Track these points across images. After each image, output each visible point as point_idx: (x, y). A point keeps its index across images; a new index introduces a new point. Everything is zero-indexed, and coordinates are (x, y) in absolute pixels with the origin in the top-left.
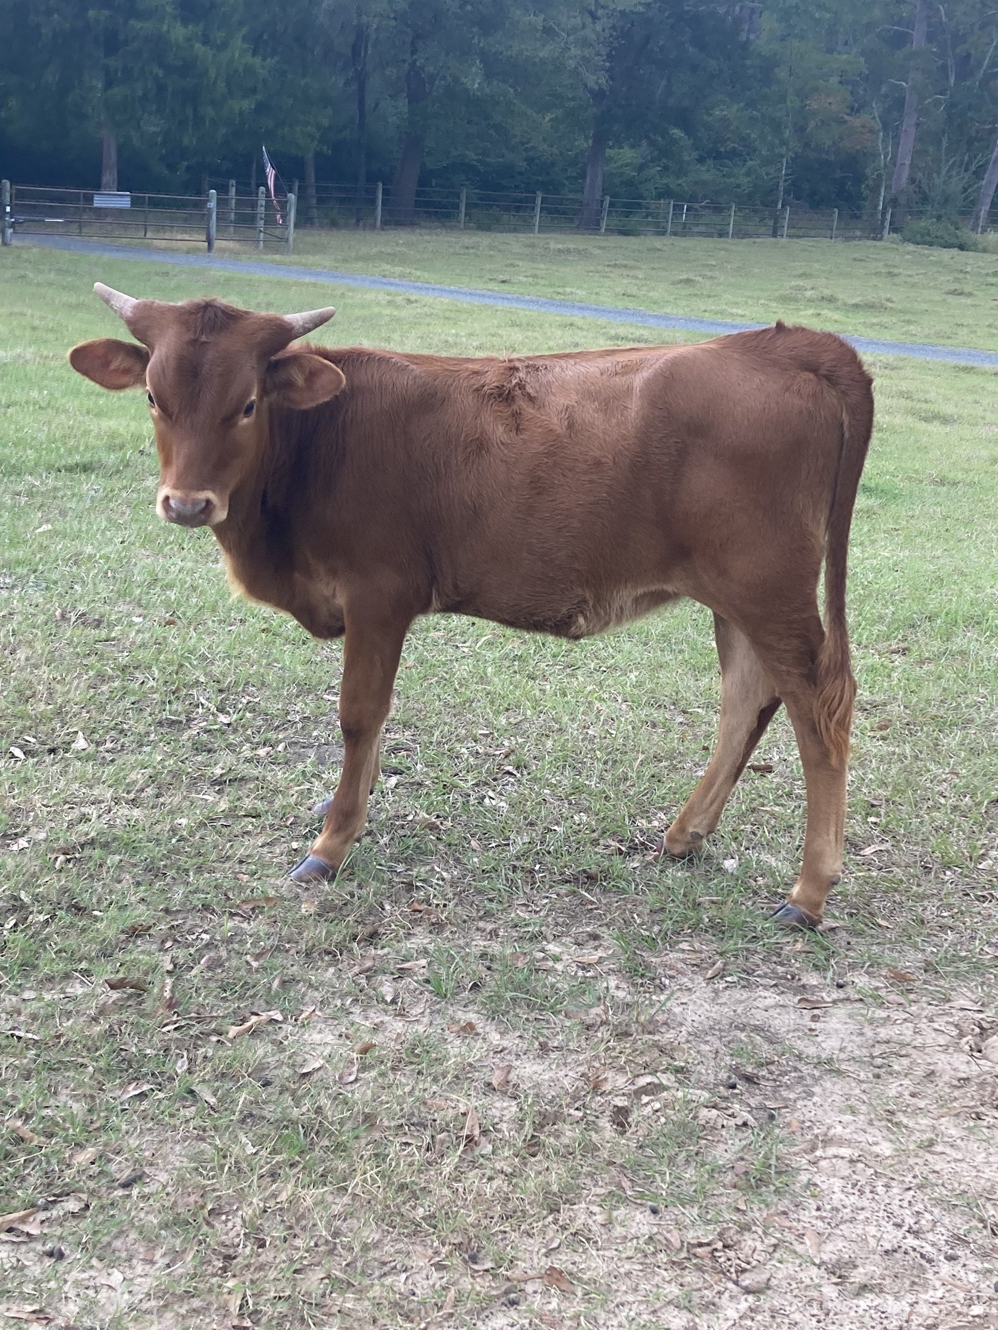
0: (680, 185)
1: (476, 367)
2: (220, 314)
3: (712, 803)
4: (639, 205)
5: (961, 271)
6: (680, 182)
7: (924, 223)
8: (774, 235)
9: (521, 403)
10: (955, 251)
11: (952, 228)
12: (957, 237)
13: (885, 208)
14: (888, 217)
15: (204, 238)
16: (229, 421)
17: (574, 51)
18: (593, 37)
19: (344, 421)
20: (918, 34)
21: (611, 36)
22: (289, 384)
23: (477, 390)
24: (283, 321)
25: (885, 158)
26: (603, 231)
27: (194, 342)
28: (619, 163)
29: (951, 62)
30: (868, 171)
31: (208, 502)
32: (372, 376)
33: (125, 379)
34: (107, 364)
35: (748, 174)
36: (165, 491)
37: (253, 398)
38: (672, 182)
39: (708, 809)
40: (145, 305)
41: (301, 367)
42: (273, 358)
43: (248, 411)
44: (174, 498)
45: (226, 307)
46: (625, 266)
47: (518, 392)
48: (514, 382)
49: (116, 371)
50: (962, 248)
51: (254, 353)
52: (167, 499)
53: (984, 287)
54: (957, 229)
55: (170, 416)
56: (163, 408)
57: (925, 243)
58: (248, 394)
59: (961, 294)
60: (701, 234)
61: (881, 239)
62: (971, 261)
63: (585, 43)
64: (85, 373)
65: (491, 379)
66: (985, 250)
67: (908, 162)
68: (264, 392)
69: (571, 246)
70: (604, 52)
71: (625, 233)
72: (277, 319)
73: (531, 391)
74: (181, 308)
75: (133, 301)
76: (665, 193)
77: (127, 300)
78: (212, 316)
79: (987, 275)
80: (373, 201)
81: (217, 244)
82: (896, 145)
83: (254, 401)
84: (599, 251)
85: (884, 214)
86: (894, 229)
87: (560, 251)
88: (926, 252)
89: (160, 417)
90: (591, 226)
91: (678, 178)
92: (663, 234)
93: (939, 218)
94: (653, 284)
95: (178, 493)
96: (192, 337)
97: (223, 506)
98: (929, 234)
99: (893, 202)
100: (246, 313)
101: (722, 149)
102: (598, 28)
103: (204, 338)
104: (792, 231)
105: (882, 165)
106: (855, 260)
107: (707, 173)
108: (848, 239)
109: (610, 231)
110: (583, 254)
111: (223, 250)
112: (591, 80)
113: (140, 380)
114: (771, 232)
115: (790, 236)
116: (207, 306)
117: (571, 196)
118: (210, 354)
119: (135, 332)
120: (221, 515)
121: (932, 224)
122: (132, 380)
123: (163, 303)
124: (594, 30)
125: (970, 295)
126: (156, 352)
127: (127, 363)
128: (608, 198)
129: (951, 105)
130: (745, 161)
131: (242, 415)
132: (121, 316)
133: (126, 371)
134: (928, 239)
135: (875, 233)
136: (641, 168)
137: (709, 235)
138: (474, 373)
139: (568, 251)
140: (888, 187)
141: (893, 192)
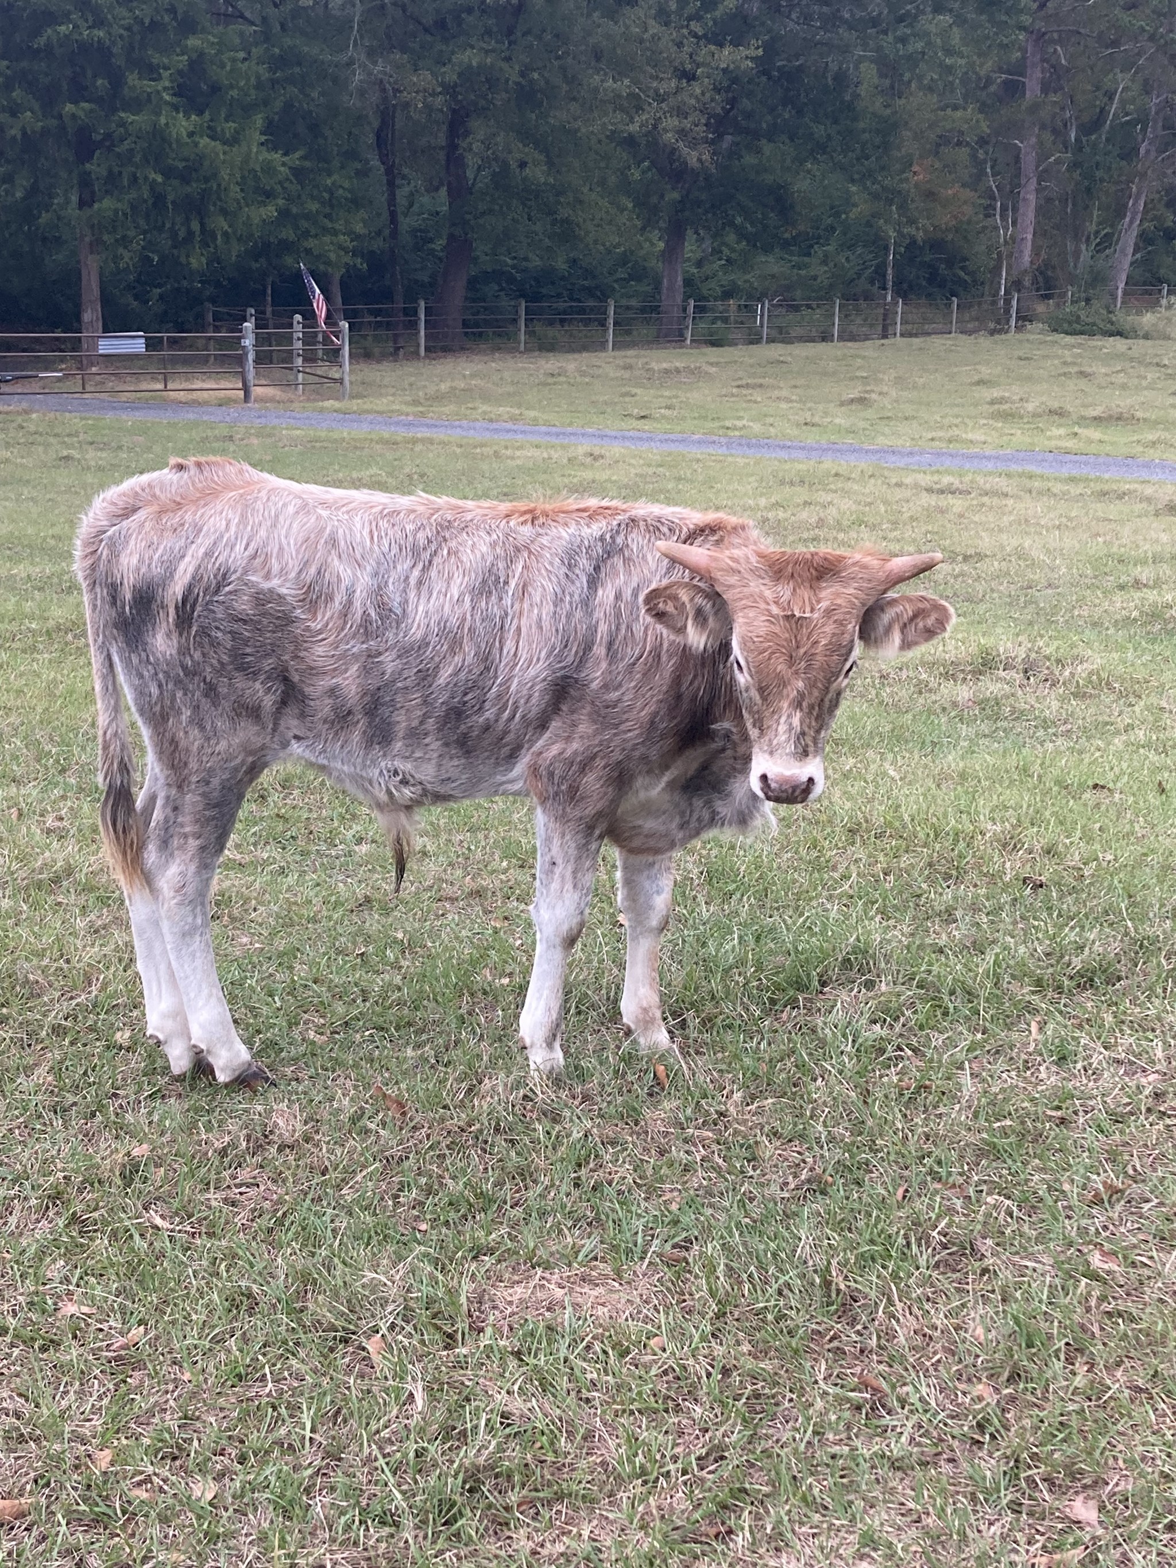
7: (1068, 308)
8: (885, 336)
12: (1112, 323)
13: (1007, 293)
14: (1014, 303)
15: (240, 385)
17: (668, 122)
18: (691, 103)
20: (1032, 82)
21: (713, 100)
25: (1005, 234)
26: (688, 342)
35: (824, 262)
38: (741, 279)
50: (1120, 334)
54: (1109, 312)
57: (1078, 333)
60: (801, 339)
61: (1008, 331)
63: (682, 111)
66: (1146, 337)
67: (1030, 237)
70: (704, 120)
71: (716, 343)
80: (413, 325)
81: (257, 391)
82: (1016, 214)
84: (714, 370)
85: (1008, 302)
86: (1026, 319)
87: (667, 371)
90: (673, 337)
92: (757, 341)
94: (820, 407)
98: (1078, 321)
99: (1016, 285)
102: (697, 90)
104: (909, 328)
105: (1002, 240)
109: (697, 342)
110: (695, 373)
111: (260, 400)
112: (692, 157)
114: (880, 331)
115: (902, 335)
124: (691, 95)
128: (692, 303)
129: (1074, 165)
134: (1078, 327)
135: (999, 328)
137: (812, 340)
139: (678, 371)
140: (1009, 267)
141: (1014, 272)
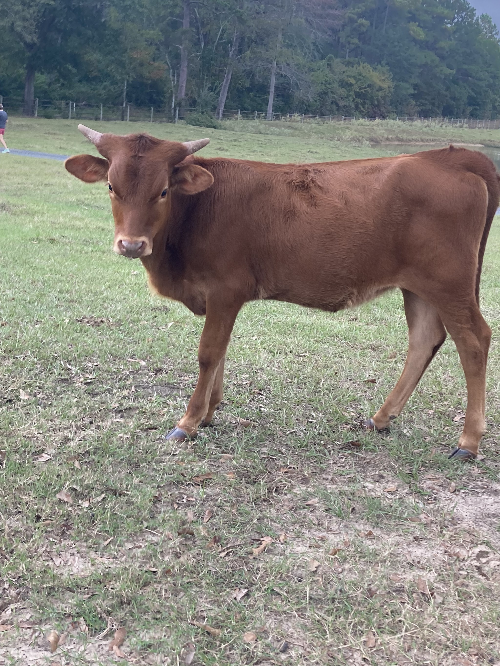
0: (70, 94)
1: (286, 170)
2: (148, 141)
3: (402, 400)
4: (50, 103)
5: (219, 139)
6: (70, 92)
7: (195, 115)
8: (123, 120)
9: (314, 191)
10: (212, 129)
11: (209, 118)
12: (212, 122)
13: (175, 107)
14: (177, 111)
16: (153, 200)
17: (19, 23)
18: (29, 16)
19: (214, 198)
20: (186, 22)
21: (38, 16)
22: (184, 181)
23: (289, 183)
24: (182, 145)
25: (174, 83)
26: (36, 115)
27: (134, 156)
28: (38, 82)
29: (201, 37)
30: (165, 89)
31: (143, 242)
32: (230, 174)
33: (94, 177)
34: (85, 169)
35: (104, 89)
36: (120, 237)
37: (166, 187)
38: (67, 93)
39: (400, 402)
40: (107, 136)
41: (190, 171)
42: (176, 166)
43: (163, 195)
44: (125, 241)
45: (151, 137)
46: (55, 134)
47: (312, 185)
48: (309, 179)
49: (90, 172)
50: (215, 127)
51: (167, 163)
52: (121, 241)
53: (231, 147)
54: (212, 118)
55: (121, 198)
56: (117, 192)
57: (197, 125)
58: (162, 185)
59: (223, 150)
60: (86, 118)
61: (174, 122)
62: (222, 134)
63: (25, 19)
64: (73, 173)
65: (296, 177)
66: (225, 129)
67: (184, 85)
68: (171, 185)
69: (24, 123)
70: (35, 24)
72: (179, 144)
73: (319, 184)
74: (127, 138)
75: (100, 134)
76: (64, 98)
77: (96, 134)
78: (144, 142)
79: (231, 141)
82: (179, 76)
83: (166, 190)
84: (38, 126)
85: (175, 111)
86: (181, 118)
87: (18, 126)
88: (199, 129)
89: (116, 198)
90: (29, 113)
91: (69, 90)
92: (67, 118)
93: (203, 113)
94: (72, 143)
95: (126, 238)
96: (134, 154)
97: (150, 245)
98: (198, 121)
99: (179, 104)
100: (162, 141)
101: (90, 76)
102: (31, 11)
103: (140, 155)
104: (131, 118)
105: (172, 85)
106: (167, 132)
107: (84, 88)
108: (161, 122)
109: (40, 116)
110: (30, 127)
112: (28, 38)
113: (104, 177)
114: (120, 118)
115: (130, 120)
116: (141, 137)
117: (14, 97)
118: (144, 164)
119: (101, 152)
120: (149, 251)
121: (200, 116)
122: (100, 177)
123: (117, 135)
124: (29, 13)
125: (227, 150)
126: (113, 163)
127: (97, 168)
128: (38, 99)
129: (203, 58)
130: (102, 82)
131: (160, 196)
132: (93, 143)
133: (96, 172)
134: (199, 123)
135: (171, 120)
136: (50, 85)
137: (90, 119)
138: (285, 173)
139: (22, 126)
140: (176, 97)
141: (178, 99)
